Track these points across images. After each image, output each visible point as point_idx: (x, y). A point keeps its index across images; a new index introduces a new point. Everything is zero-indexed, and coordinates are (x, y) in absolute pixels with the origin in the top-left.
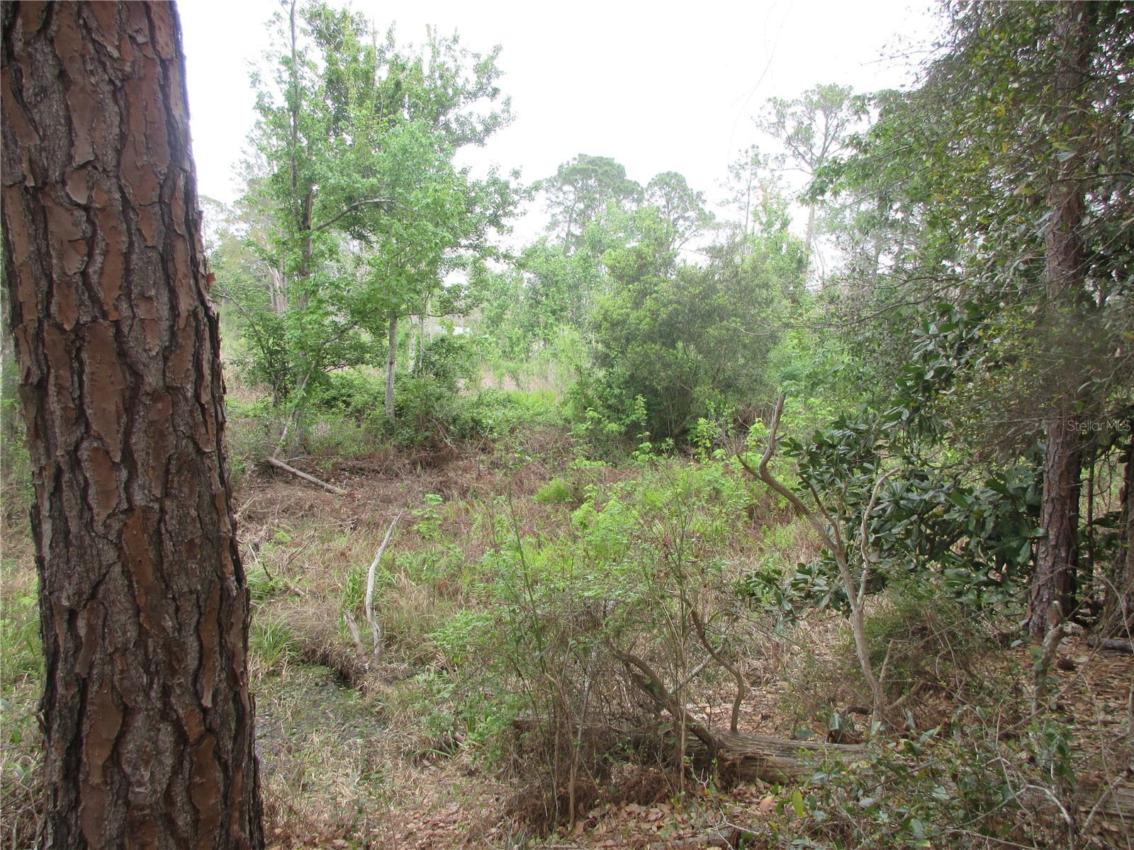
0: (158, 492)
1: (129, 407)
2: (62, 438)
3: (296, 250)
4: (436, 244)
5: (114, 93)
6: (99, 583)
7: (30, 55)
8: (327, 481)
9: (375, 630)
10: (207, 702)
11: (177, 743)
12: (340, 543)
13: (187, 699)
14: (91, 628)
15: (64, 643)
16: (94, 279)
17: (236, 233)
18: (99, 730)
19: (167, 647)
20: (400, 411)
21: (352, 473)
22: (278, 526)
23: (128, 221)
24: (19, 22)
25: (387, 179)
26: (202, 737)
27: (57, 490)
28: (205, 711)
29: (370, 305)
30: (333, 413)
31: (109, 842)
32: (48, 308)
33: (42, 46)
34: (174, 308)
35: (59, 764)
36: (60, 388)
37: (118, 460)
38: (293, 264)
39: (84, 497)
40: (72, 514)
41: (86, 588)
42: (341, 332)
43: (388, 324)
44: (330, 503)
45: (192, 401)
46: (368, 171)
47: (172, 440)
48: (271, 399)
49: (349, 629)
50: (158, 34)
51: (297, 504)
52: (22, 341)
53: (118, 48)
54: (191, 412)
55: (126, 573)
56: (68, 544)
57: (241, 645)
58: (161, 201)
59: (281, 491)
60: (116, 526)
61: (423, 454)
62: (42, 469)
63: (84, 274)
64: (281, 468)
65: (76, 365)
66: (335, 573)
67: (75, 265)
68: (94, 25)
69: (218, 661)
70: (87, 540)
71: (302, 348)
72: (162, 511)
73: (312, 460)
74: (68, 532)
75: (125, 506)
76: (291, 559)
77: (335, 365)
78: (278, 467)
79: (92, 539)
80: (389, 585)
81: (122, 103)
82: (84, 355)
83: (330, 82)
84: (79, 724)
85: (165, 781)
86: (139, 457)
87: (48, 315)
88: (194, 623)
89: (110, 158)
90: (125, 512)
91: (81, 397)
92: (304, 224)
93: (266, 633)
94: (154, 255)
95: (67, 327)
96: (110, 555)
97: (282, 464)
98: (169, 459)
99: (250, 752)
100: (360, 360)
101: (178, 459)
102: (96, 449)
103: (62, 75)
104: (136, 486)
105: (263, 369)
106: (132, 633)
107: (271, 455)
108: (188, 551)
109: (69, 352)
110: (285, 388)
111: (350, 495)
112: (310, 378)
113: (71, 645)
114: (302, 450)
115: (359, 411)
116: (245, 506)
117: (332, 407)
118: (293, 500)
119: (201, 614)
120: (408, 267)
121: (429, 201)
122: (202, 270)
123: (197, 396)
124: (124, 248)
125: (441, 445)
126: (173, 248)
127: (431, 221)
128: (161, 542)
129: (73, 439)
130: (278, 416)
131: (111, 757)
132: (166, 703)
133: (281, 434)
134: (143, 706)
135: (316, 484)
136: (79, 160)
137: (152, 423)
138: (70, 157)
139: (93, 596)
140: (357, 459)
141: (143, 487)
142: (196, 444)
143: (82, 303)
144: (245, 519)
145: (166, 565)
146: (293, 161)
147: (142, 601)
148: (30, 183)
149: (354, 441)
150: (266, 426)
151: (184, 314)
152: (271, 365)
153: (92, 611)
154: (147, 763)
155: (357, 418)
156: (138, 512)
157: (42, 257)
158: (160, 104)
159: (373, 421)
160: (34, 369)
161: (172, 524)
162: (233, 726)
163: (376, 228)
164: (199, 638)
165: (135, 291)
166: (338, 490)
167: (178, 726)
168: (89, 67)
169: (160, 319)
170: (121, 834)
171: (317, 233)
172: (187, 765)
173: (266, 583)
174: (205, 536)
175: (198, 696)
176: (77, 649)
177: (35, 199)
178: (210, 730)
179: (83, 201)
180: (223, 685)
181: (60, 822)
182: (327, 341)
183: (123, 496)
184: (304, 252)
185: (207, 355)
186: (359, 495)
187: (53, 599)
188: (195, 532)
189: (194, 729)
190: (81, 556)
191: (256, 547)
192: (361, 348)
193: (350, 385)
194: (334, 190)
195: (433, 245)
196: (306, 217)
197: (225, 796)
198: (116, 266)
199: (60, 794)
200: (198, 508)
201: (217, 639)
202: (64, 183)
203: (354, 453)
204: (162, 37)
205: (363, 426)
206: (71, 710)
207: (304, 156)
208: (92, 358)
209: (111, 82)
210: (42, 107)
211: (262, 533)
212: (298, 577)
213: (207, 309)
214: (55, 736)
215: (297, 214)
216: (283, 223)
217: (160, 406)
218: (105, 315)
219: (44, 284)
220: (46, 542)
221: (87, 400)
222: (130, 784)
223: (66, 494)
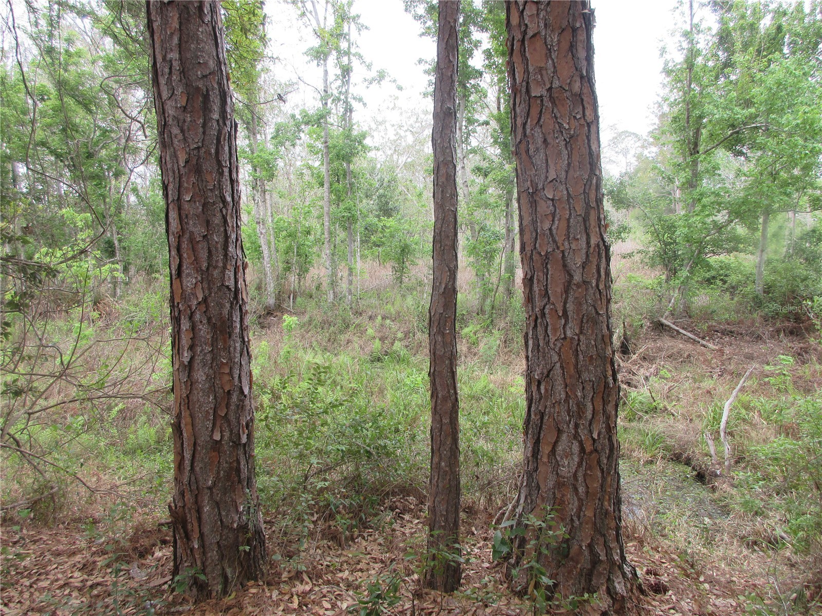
0: (577, 331)
1: (567, 291)
2: (539, 303)
3: (687, 170)
4: (806, 154)
5: (566, 145)
6: (550, 370)
7: (533, 134)
8: (703, 338)
9: (727, 449)
10: (595, 436)
11: (580, 453)
12: (708, 384)
13: (586, 432)
14: (546, 390)
15: (535, 395)
16: (554, 232)
17: (648, 155)
18: (548, 437)
19: (578, 405)
20: (768, 289)
21: (724, 334)
22: (663, 367)
23: (569, 203)
24: (529, 120)
25: (762, 108)
26: (591, 452)
27: (536, 326)
28: (594, 440)
29: (744, 207)
30: (712, 289)
31: (549, 490)
32: (535, 245)
33: (538, 129)
34: (588, 243)
35: (530, 449)
36: (538, 280)
37: (560, 315)
38: (684, 180)
39: (546, 331)
40: (541, 337)
41: (545, 371)
42: (719, 228)
43: (761, 220)
44: (703, 354)
45: (595, 288)
46: (748, 103)
47: (585, 307)
48: (664, 277)
49: (707, 445)
50: (586, 111)
51: (678, 353)
52: (524, 259)
53: (568, 124)
54: (594, 293)
55: (562, 367)
56: (538, 351)
57: (613, 413)
58: (584, 192)
59: (667, 343)
60: (559, 345)
61: (787, 324)
62: (530, 316)
63: (550, 229)
64: (668, 326)
65: (545, 270)
66: (701, 404)
67: (547, 226)
68: (558, 115)
69: (601, 418)
70: (547, 350)
71: (688, 241)
72: (579, 340)
73: (692, 323)
74: (539, 346)
75: (563, 336)
76: (670, 390)
77: (714, 253)
78: (666, 326)
79: (549, 350)
80: (744, 420)
81: (569, 149)
82: (549, 266)
83: (721, 38)
84: (539, 433)
85: (574, 468)
86: (570, 314)
87: (535, 248)
88: (591, 397)
89: (563, 174)
90: (562, 339)
91: (547, 285)
92: (694, 150)
93: (647, 435)
94: (580, 219)
95: (543, 254)
96: (556, 358)
97: (669, 324)
98: (583, 316)
99: (615, 469)
100: (735, 249)
101: (587, 316)
102: (552, 309)
103: (545, 141)
104: (567, 327)
105: (660, 256)
106: (563, 396)
107: (662, 317)
108: (590, 361)
109: (543, 265)
110: (675, 269)
111: (721, 351)
112: (693, 262)
113: (538, 396)
114: (685, 314)
115: (733, 288)
116: (641, 350)
117: (712, 284)
118: (675, 350)
119: (594, 393)
120: (782, 173)
121: (799, 122)
122: (603, 223)
123: (597, 286)
124: (567, 217)
125: (804, 318)
126: (589, 214)
127: (801, 136)
128: (578, 355)
129: (543, 304)
130: (668, 289)
131: (552, 451)
132: (576, 432)
133: (670, 302)
134: (566, 430)
135: (694, 340)
136: (550, 179)
137: (576, 298)
138: (547, 177)
139: (548, 376)
140: (728, 324)
141: (571, 328)
142: (596, 309)
143: (549, 243)
144: (641, 359)
145: (579, 366)
146: (688, 105)
147: (568, 381)
148: (531, 191)
149: (726, 310)
150: (659, 296)
151: (593, 246)
152: (665, 253)
153: (547, 382)
154: (567, 457)
155: (731, 292)
156: (568, 340)
157: (534, 222)
158: (586, 145)
159: (744, 296)
160: (529, 272)
161: (583, 347)
162: (607, 452)
163: (754, 146)
164: (593, 404)
165: (571, 236)
166: (711, 345)
167: (581, 443)
168: (556, 135)
169: (582, 249)
170: (554, 488)
171: (704, 156)
172: (584, 464)
173: (651, 403)
174: (598, 355)
175: (591, 432)
176: (540, 399)
177: (532, 197)
178: (596, 450)
179: (551, 197)
180: (603, 430)
181: (530, 475)
182: (708, 236)
183: (562, 331)
184: (693, 171)
185: (603, 265)
186: (727, 350)
187: (532, 375)
188: (593, 352)
189: (588, 447)
190: (544, 357)
191: (647, 379)
192: (736, 239)
193: (727, 267)
194: (719, 122)
195: (803, 156)
196: (696, 145)
197: (602, 486)
198: (564, 224)
199: (530, 463)
200: (595, 341)
201: (601, 407)
202: (544, 189)
203: (726, 319)
204: (588, 113)
205: (736, 299)
206: (536, 425)
207: (696, 100)
208: (552, 267)
209: (565, 140)
210: (536, 157)
211: (652, 370)
212: (674, 403)
213: (604, 242)
214: (530, 436)
215: (689, 143)
216: (678, 151)
217: (580, 290)
218: (558, 248)
219: (534, 234)
220: (530, 349)
221: (549, 287)
222: (559, 465)
223: (539, 328)
